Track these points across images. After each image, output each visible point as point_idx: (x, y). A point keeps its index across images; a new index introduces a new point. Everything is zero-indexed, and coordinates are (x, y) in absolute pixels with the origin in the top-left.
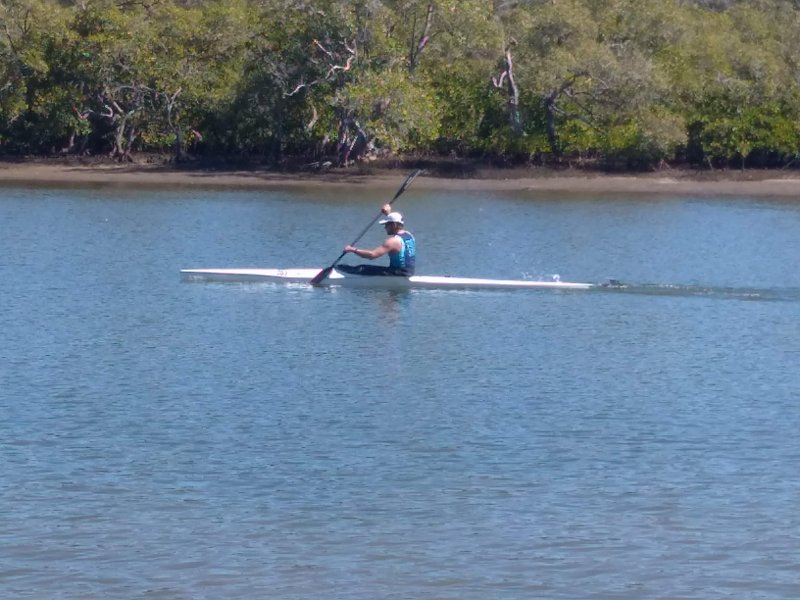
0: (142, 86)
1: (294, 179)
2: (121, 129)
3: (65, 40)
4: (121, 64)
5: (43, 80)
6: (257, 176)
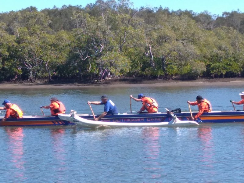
0: (38, 59)
1: (86, 85)
2: (31, 72)
3: (13, 46)
4: (30, 52)
5: (7, 58)
6: (75, 85)
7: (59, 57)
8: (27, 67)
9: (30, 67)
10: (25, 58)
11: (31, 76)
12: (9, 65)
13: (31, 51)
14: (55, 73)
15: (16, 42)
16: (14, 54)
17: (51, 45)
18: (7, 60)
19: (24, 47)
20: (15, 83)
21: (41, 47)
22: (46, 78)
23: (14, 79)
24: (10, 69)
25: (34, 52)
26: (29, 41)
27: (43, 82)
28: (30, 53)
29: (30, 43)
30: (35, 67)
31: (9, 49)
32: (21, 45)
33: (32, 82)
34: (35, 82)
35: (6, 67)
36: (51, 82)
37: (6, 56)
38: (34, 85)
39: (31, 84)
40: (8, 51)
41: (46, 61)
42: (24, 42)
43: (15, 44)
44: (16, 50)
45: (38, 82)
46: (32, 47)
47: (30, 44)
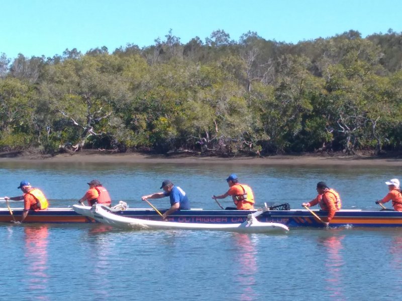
0: (360, 116)
2: (349, 138)
3: (321, 94)
5: (310, 115)
7: (395, 114)
8: (342, 130)
9: (346, 129)
10: (339, 115)
11: (349, 144)
12: (312, 127)
13: (349, 104)
14: (388, 140)
15: (325, 88)
16: (321, 108)
17: (382, 94)
18: (310, 117)
19: (337, 97)
20: (322, 155)
21: (367, 98)
22: (372, 148)
23: (320, 149)
24: (315, 132)
25: (355, 105)
26: (347, 87)
27: (367, 155)
28: (348, 107)
29: (349, 90)
30: (355, 129)
31: (313, 100)
32: (334, 93)
33: (349, 154)
34: (354, 154)
35: (308, 129)
36: (380, 156)
37: (309, 111)
38: (353, 159)
39: (347, 157)
40: (311, 104)
41: (374, 121)
42: (339, 89)
43: (324, 92)
44: (324, 102)
45: (360, 154)
46: (350, 96)
47: (347, 92)
